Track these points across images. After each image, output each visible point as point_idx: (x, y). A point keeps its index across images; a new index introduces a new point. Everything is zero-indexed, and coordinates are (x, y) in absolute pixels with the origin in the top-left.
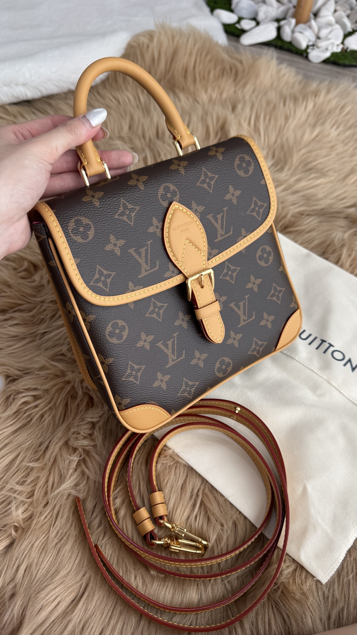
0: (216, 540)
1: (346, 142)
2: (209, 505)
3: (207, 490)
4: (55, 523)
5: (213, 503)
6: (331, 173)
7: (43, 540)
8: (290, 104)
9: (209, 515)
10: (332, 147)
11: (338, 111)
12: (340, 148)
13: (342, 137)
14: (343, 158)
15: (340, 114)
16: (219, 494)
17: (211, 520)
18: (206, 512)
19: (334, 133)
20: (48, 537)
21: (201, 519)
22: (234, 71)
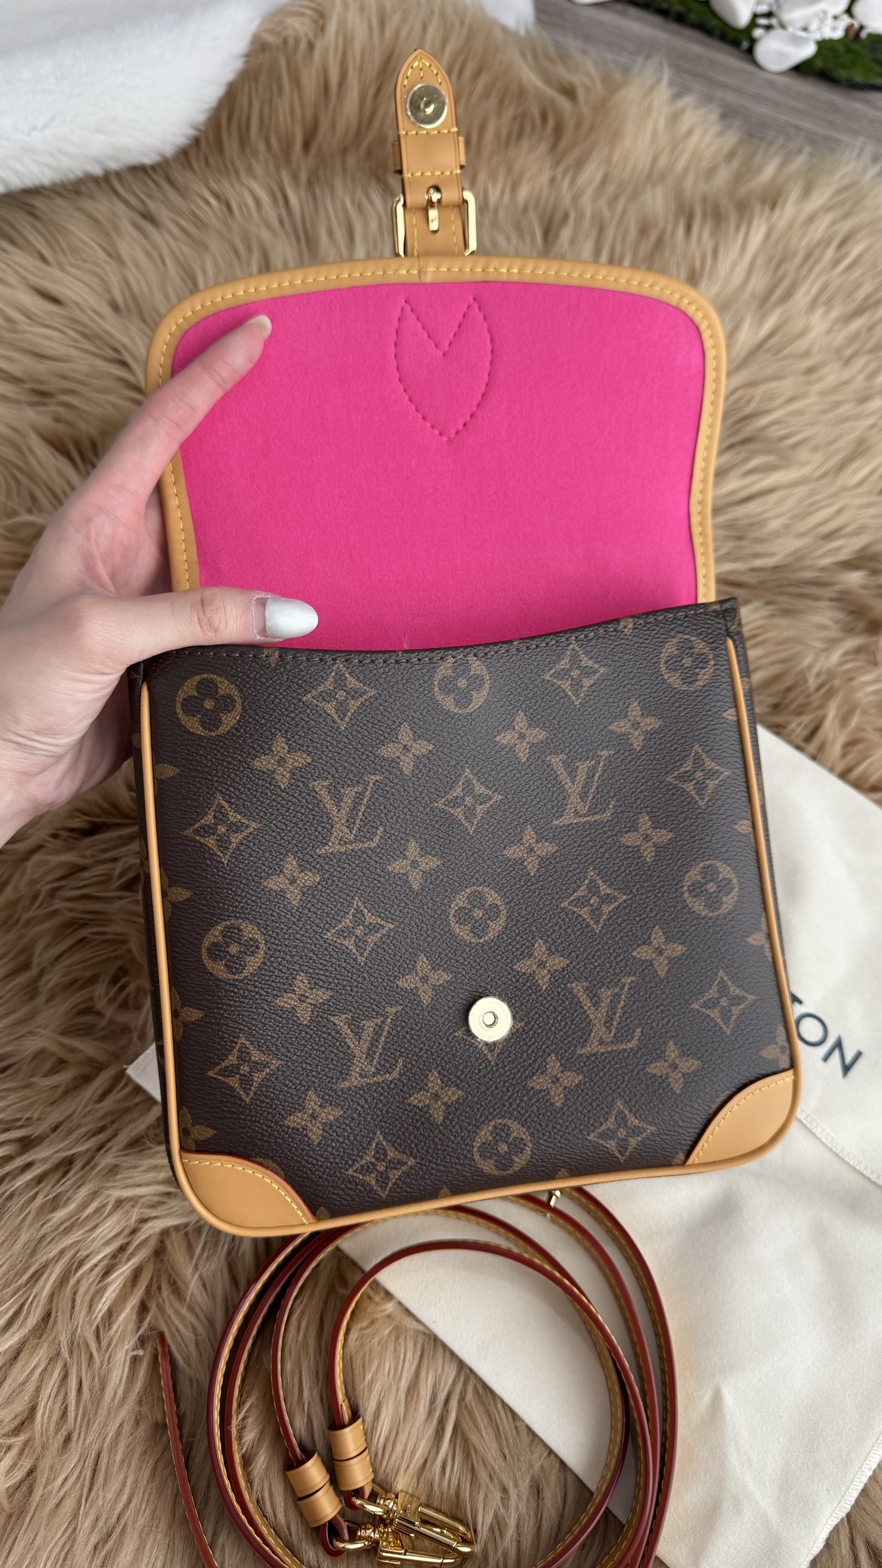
0: (491, 1528)
1: (848, 352)
2: (474, 1438)
3: (470, 1395)
4: (90, 1490)
5: (484, 1433)
6: (803, 454)
7: (64, 1539)
8: (703, 232)
9: (475, 1462)
10: (810, 371)
11: (830, 253)
12: (832, 375)
13: (839, 339)
14: (837, 404)
15: (836, 263)
16: (500, 1406)
17: (479, 1476)
18: (467, 1456)
19: (819, 323)
20: (75, 1529)
21: (456, 1470)
22: (551, 122)
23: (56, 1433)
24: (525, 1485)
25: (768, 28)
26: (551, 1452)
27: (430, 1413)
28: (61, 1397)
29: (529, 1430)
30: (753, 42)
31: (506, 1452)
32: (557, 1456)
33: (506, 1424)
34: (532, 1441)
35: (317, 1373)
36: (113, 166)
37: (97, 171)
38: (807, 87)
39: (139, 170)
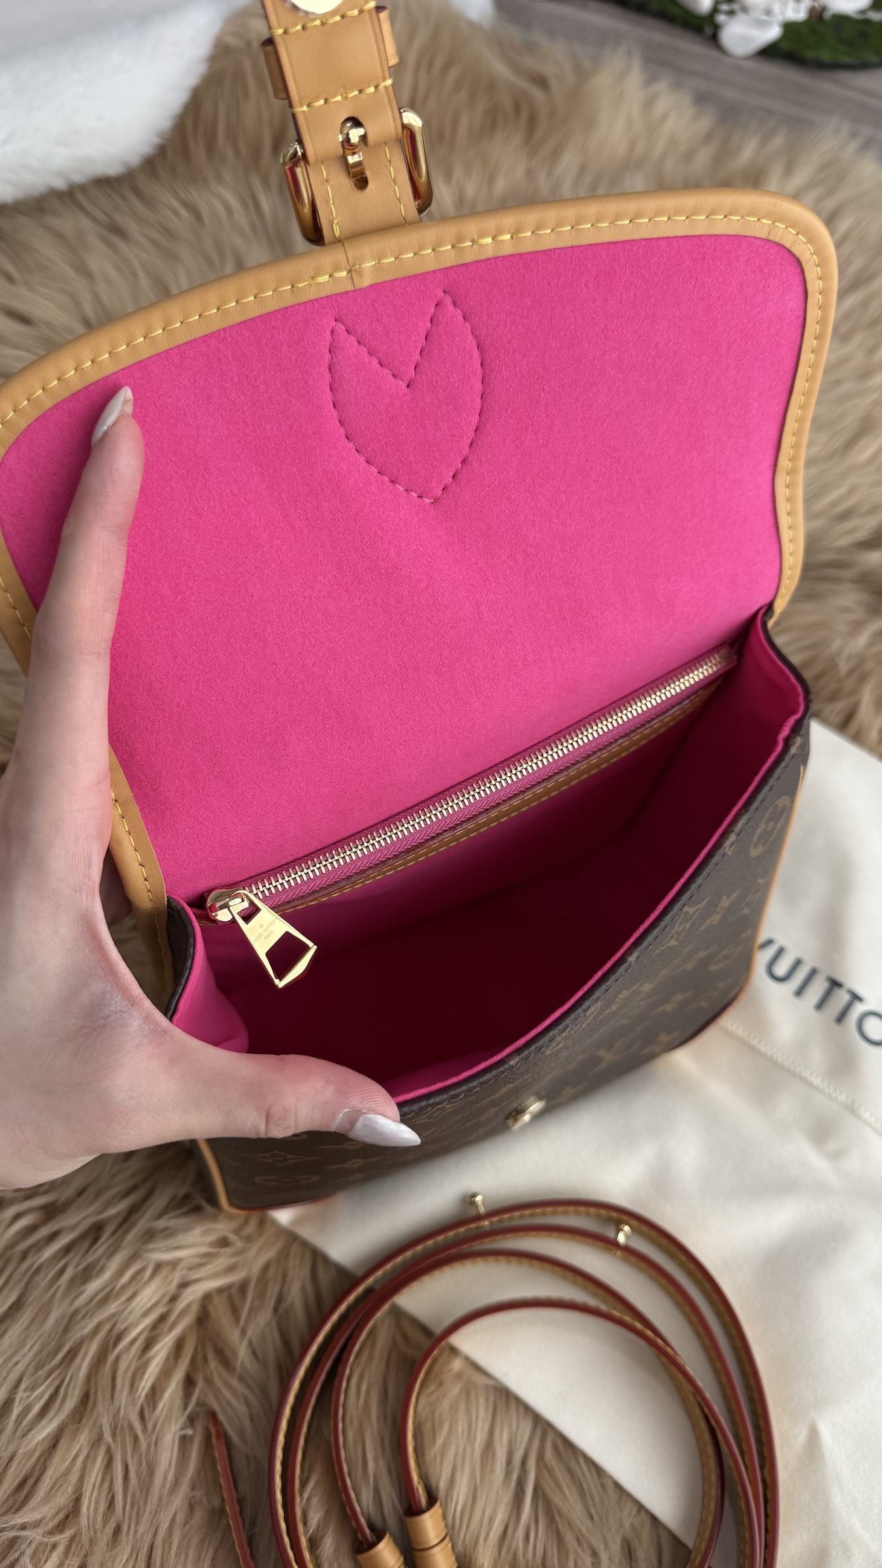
3: (549, 1454)
5: (567, 1492)
9: (560, 1525)
16: (582, 1461)
17: (566, 1541)
18: (552, 1521)
21: (541, 1537)
22: (525, 114)
23: (104, 1526)
24: (616, 1547)
25: (731, 13)
26: (641, 1507)
27: (508, 1474)
28: (106, 1485)
29: (618, 1486)
30: (716, 28)
31: (593, 1511)
32: (647, 1512)
33: (590, 1481)
34: (620, 1497)
35: (382, 1440)
36: (78, 178)
37: (60, 184)
38: (774, 70)
39: (104, 183)
